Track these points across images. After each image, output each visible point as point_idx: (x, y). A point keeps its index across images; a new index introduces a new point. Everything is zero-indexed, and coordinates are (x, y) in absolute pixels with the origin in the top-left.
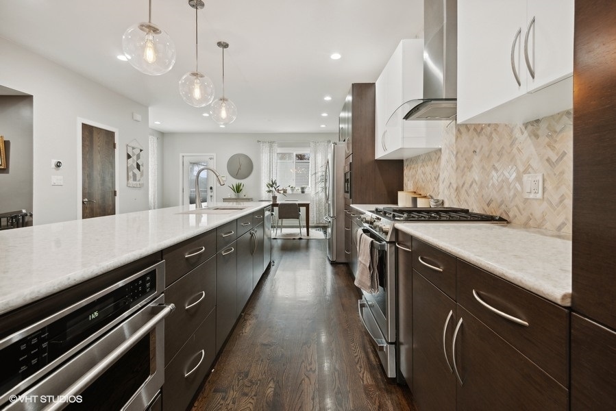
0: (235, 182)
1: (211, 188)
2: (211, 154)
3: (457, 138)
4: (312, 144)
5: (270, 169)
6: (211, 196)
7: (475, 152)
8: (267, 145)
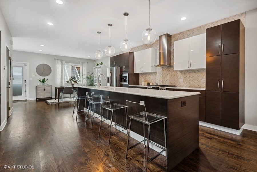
0: (42, 78)
1: (25, 81)
2: (26, 63)
3: (162, 71)
4: (81, 63)
5: (61, 72)
6: (25, 85)
7: (168, 74)
8: (60, 61)
